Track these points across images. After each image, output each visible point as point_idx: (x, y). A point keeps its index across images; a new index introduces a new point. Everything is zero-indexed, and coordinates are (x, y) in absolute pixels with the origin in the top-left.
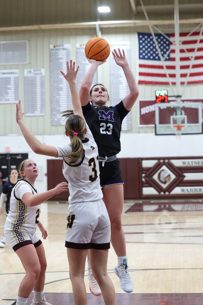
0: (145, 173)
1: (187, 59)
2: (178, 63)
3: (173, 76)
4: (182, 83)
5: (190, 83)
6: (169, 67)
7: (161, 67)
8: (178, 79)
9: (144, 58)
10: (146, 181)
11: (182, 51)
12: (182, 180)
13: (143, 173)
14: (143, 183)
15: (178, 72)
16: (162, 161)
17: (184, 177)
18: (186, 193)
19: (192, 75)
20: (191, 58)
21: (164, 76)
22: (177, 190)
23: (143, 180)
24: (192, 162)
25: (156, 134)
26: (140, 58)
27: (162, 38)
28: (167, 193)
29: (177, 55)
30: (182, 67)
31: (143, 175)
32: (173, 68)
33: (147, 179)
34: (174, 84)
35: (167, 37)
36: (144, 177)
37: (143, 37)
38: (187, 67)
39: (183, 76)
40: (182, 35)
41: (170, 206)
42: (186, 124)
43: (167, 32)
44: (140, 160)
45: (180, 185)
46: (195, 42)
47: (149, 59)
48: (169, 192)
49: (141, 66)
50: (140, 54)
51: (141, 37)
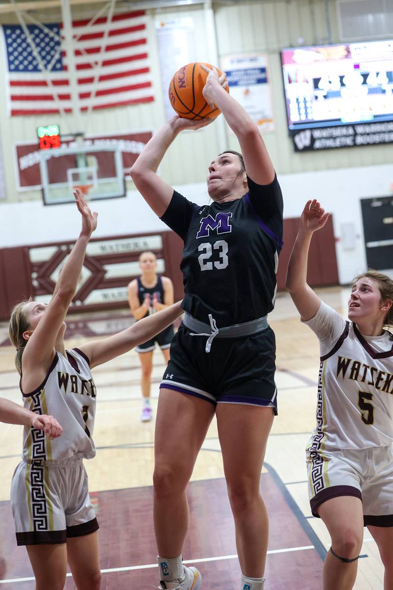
0: (37, 272)
1: (87, 66)
2: (73, 75)
3: (65, 97)
4: (84, 109)
5: (96, 108)
6: (56, 83)
7: (43, 84)
8: (75, 103)
9: (17, 69)
10: (40, 285)
11: (78, 53)
12: (103, 277)
13: (32, 271)
14: (34, 289)
15: (74, 89)
16: (64, 248)
17: (105, 272)
18: (111, 299)
19: (100, 93)
20: (93, 65)
21: (49, 98)
22: (96, 297)
23: (35, 283)
24: (117, 246)
25: (45, 204)
26: (10, 70)
27: (37, 31)
28: (78, 303)
29: (71, 61)
30: (81, 81)
31: (34, 275)
32: (65, 83)
33: (42, 281)
34: (68, 111)
35: (46, 30)
36: (37, 279)
37: (13, 32)
38: (90, 80)
39: (84, 96)
40: (76, 24)
41: (85, 327)
42: (96, 182)
43: (48, 22)
44: (26, 250)
45: (101, 286)
46: (100, 35)
47: (26, 69)
48: (82, 300)
49: (13, 84)
50: (10, 63)
51: (9, 32)
